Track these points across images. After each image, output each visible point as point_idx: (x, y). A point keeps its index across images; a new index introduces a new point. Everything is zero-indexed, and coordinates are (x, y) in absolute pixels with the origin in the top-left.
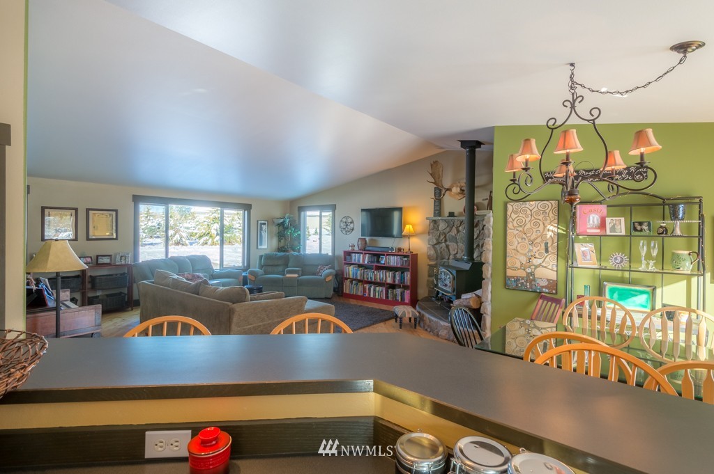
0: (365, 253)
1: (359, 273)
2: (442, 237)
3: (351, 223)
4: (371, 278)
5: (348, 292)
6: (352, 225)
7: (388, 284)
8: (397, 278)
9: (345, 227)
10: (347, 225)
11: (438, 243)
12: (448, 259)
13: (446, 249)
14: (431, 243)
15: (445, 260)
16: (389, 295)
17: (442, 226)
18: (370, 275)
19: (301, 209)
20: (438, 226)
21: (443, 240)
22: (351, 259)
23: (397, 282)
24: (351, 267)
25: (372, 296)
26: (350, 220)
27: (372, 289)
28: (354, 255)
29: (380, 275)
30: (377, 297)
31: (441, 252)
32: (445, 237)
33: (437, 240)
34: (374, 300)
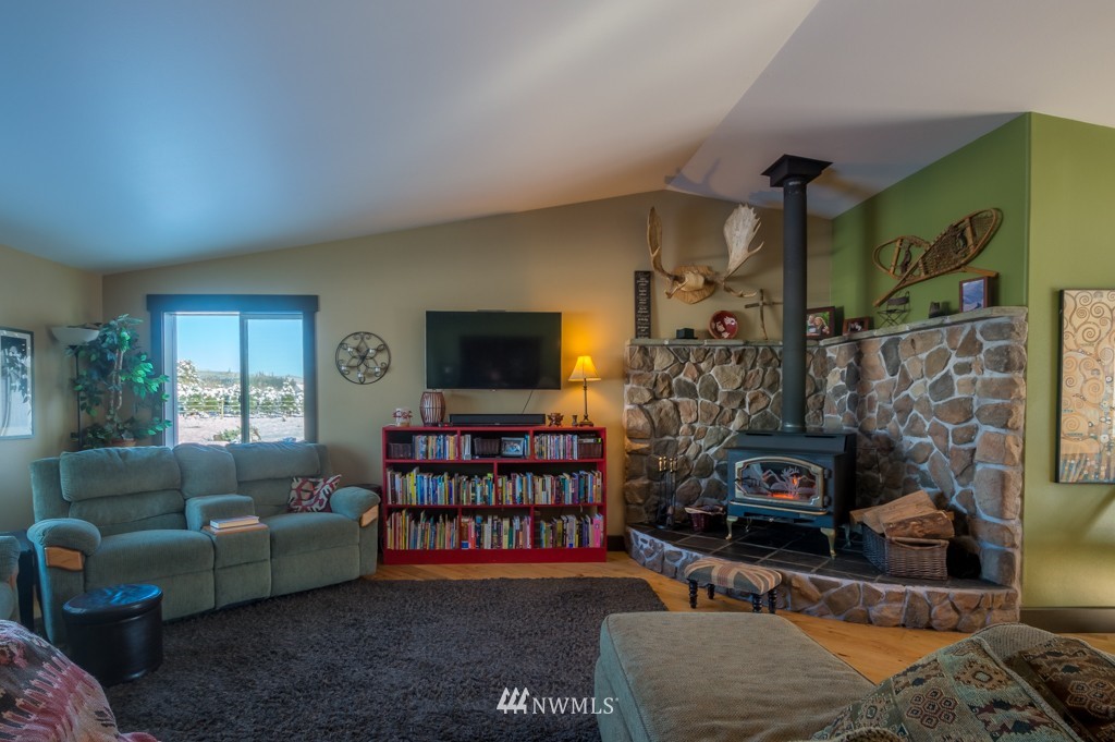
0: (463, 433)
1: (441, 490)
2: (661, 387)
3: (378, 350)
4: (485, 498)
5: (403, 545)
6: (382, 358)
7: (538, 508)
8: (570, 490)
9: (355, 362)
10: (363, 358)
11: (655, 398)
12: (677, 434)
13: (672, 413)
14: (636, 400)
15: (668, 438)
16: (543, 536)
17: (661, 361)
18: (479, 491)
19: (158, 304)
20: (652, 360)
21: (666, 394)
22: (413, 451)
23: (568, 500)
24: (412, 477)
25: (487, 545)
26: (373, 344)
27: (487, 527)
28: (420, 439)
29: (513, 489)
30: (505, 546)
31: (661, 420)
32: (670, 385)
33: (653, 393)
34: (498, 556)
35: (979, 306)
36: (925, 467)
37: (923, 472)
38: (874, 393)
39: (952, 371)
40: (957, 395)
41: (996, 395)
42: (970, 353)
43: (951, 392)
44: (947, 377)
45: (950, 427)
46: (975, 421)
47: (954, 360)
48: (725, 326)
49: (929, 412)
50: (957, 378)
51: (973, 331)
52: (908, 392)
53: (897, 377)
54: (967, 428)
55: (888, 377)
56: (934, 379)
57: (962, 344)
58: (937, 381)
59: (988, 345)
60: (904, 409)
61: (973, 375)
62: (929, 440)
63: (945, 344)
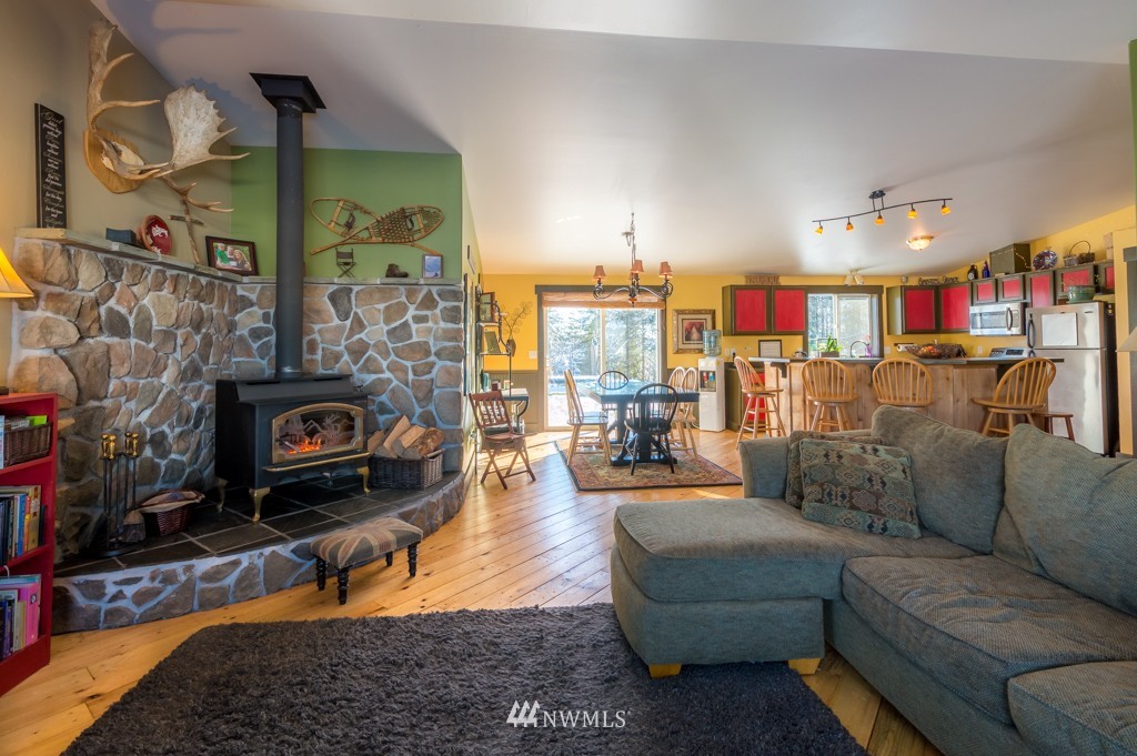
2: (88, 318)
12: (105, 397)
13: (101, 362)
15: (94, 403)
17: (88, 275)
21: (93, 330)
31: (88, 374)
32: (99, 315)
33: (78, 328)
35: (436, 275)
36: (384, 398)
37: (382, 403)
38: (317, 336)
39: (411, 321)
40: (415, 339)
41: (450, 340)
42: (428, 308)
43: (410, 337)
44: (406, 324)
45: (409, 364)
46: (433, 358)
47: (412, 312)
48: (152, 237)
49: (386, 354)
50: (414, 327)
51: (430, 293)
52: (362, 336)
53: (348, 323)
54: (427, 363)
55: (336, 322)
56: (393, 325)
57: (422, 301)
58: (395, 328)
59: (442, 304)
60: (358, 351)
61: (430, 324)
62: (387, 375)
63: (403, 299)
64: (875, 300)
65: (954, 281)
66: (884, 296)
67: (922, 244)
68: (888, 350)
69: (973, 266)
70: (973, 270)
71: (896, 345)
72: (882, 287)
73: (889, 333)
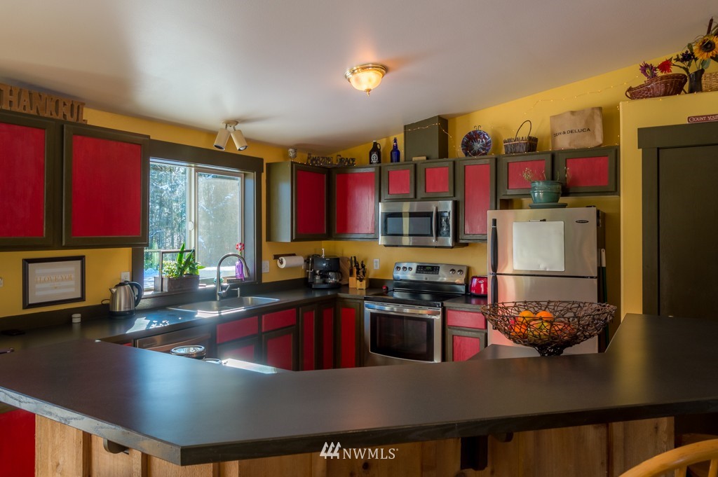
64: (251, 183)
65: (350, 163)
66: (264, 176)
67: (368, 81)
68: (267, 265)
69: (375, 144)
70: (375, 149)
71: (276, 257)
72: (262, 160)
73: (269, 239)
